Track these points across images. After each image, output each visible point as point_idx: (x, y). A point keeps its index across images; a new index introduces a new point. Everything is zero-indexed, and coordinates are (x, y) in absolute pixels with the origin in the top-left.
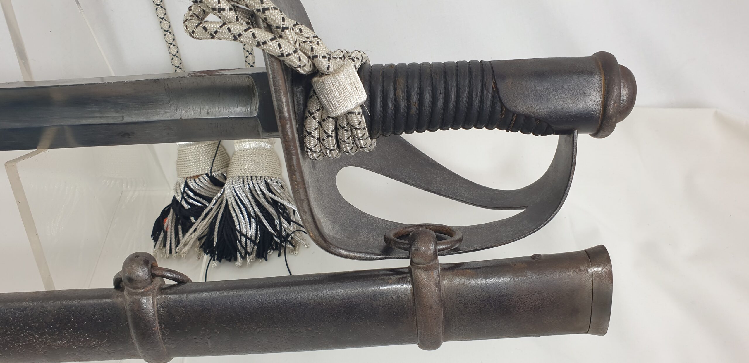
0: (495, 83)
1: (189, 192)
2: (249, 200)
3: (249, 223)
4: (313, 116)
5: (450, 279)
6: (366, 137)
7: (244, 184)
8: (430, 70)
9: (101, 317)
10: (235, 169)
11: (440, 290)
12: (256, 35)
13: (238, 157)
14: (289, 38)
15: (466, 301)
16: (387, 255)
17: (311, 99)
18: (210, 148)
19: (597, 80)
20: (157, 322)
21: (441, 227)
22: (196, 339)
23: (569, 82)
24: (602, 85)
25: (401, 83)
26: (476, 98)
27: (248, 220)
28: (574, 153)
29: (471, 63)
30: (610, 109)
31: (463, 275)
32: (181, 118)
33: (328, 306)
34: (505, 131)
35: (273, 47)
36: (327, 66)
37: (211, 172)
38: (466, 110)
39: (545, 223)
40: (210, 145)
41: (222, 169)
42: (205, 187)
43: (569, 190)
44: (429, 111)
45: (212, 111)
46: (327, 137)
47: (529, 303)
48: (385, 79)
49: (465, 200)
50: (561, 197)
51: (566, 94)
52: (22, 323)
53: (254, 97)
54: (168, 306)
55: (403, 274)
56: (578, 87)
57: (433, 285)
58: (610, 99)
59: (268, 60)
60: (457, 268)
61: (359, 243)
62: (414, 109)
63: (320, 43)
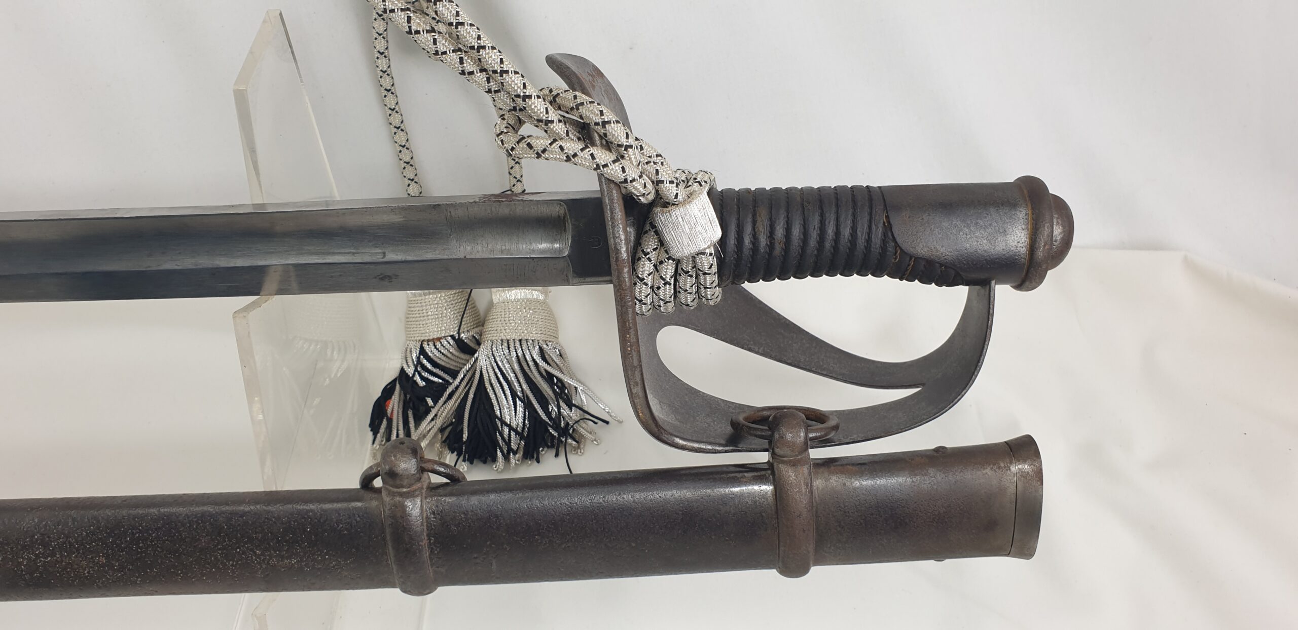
0: (887, 217)
1: (425, 362)
2: (515, 373)
3: (514, 407)
4: (647, 257)
5: (825, 477)
6: (714, 286)
7: (509, 351)
8: (800, 197)
9: (347, 527)
10: (495, 329)
11: (811, 492)
12: (595, 156)
13: (501, 312)
14: (633, 159)
15: (846, 508)
16: (736, 447)
17: (646, 235)
18: (457, 299)
19: (1022, 214)
20: (425, 534)
21: (807, 411)
22: (476, 558)
23: (985, 217)
24: (1028, 221)
25: (762, 214)
26: (862, 235)
27: (512, 403)
28: (991, 311)
29: (854, 189)
30: (1039, 253)
31: (842, 473)
32: (465, 257)
33: (660, 512)
34: (898, 280)
35: (614, 171)
36: (675, 194)
37: (459, 333)
38: (848, 251)
39: (951, 405)
40: (457, 294)
41: (473, 328)
42: (449, 355)
43: (983, 360)
44: (799, 252)
45: (507, 248)
46: (663, 284)
47: (930, 511)
48: (741, 209)
49: (834, 375)
50: (973, 370)
51: (981, 231)
52: (240, 534)
53: (565, 230)
54: (441, 512)
55: (762, 471)
56: (997, 223)
57: (803, 486)
58: (1039, 240)
59: (605, 186)
60: (834, 464)
61: (697, 430)
62: (778, 249)
63: (664, 163)
